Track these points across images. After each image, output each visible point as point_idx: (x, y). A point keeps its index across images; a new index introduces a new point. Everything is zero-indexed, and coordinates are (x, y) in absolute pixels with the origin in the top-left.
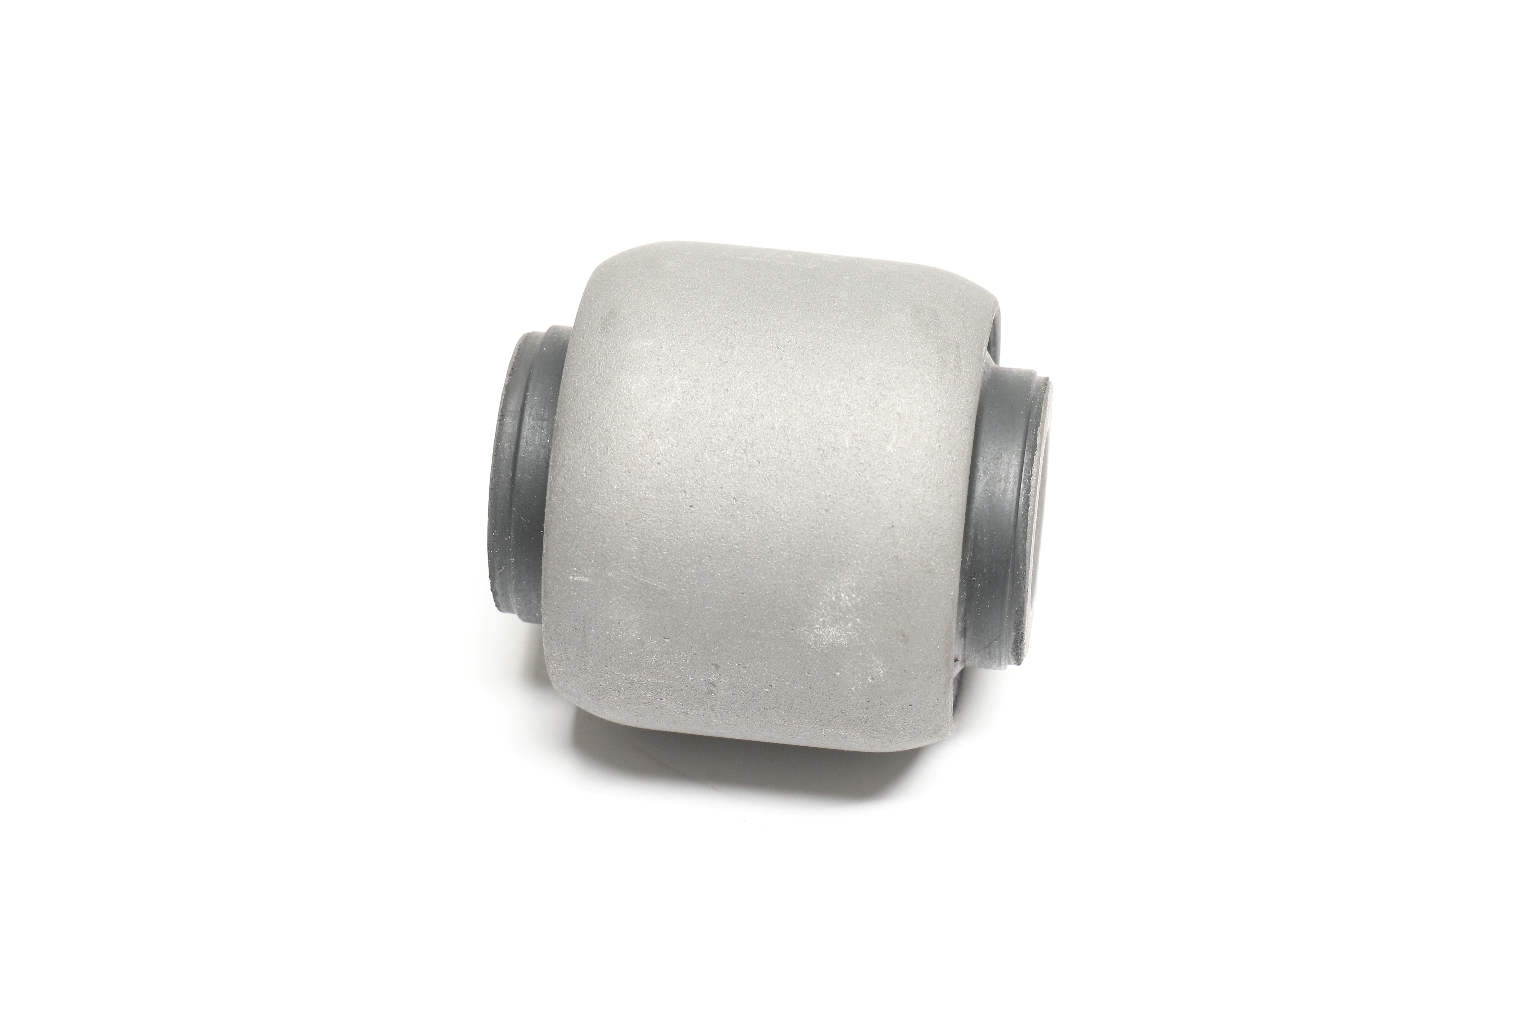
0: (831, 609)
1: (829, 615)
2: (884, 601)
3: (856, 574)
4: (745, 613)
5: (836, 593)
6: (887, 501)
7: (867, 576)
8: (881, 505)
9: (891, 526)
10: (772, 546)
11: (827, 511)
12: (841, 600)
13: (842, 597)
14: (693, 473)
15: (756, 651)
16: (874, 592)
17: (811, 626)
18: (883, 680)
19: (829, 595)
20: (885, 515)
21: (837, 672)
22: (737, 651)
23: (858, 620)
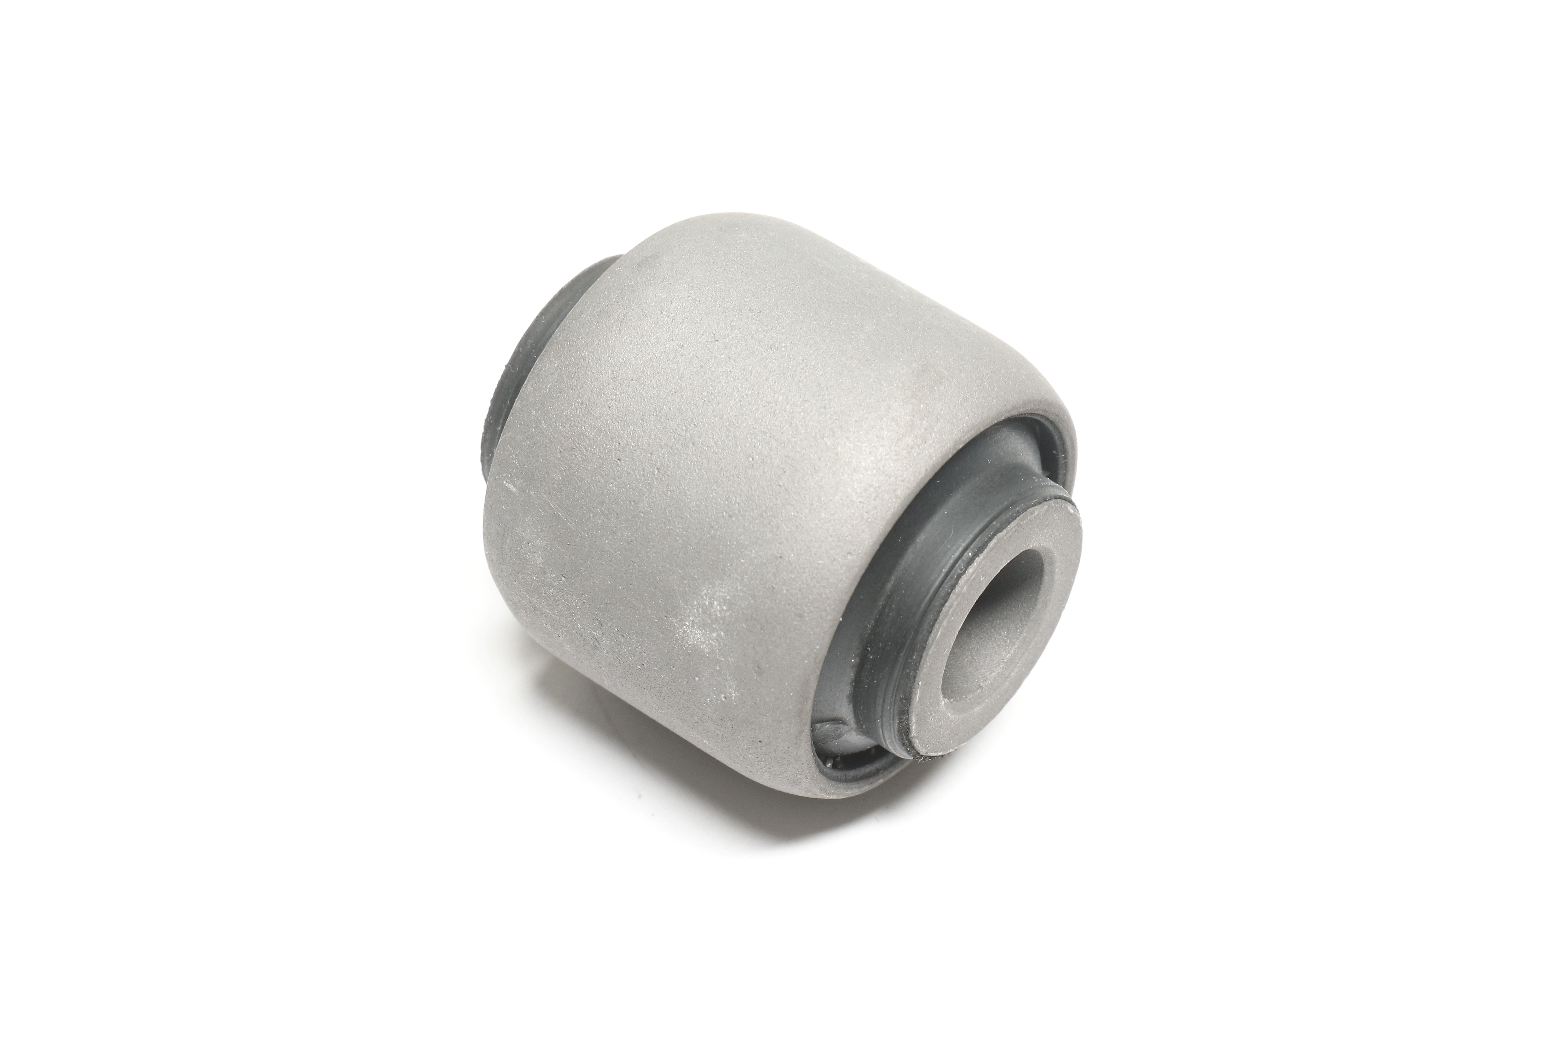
0: (702, 612)
1: (699, 617)
2: (749, 626)
3: (733, 588)
4: (631, 582)
5: (710, 599)
6: (785, 531)
7: (741, 594)
8: (779, 533)
9: (779, 556)
10: (671, 529)
11: (730, 516)
12: (713, 608)
13: (714, 604)
14: (634, 430)
15: (633, 624)
16: (743, 613)
17: (681, 620)
18: (735, 704)
19: (704, 597)
20: (779, 544)
21: (696, 676)
22: (618, 616)
23: (722, 633)
